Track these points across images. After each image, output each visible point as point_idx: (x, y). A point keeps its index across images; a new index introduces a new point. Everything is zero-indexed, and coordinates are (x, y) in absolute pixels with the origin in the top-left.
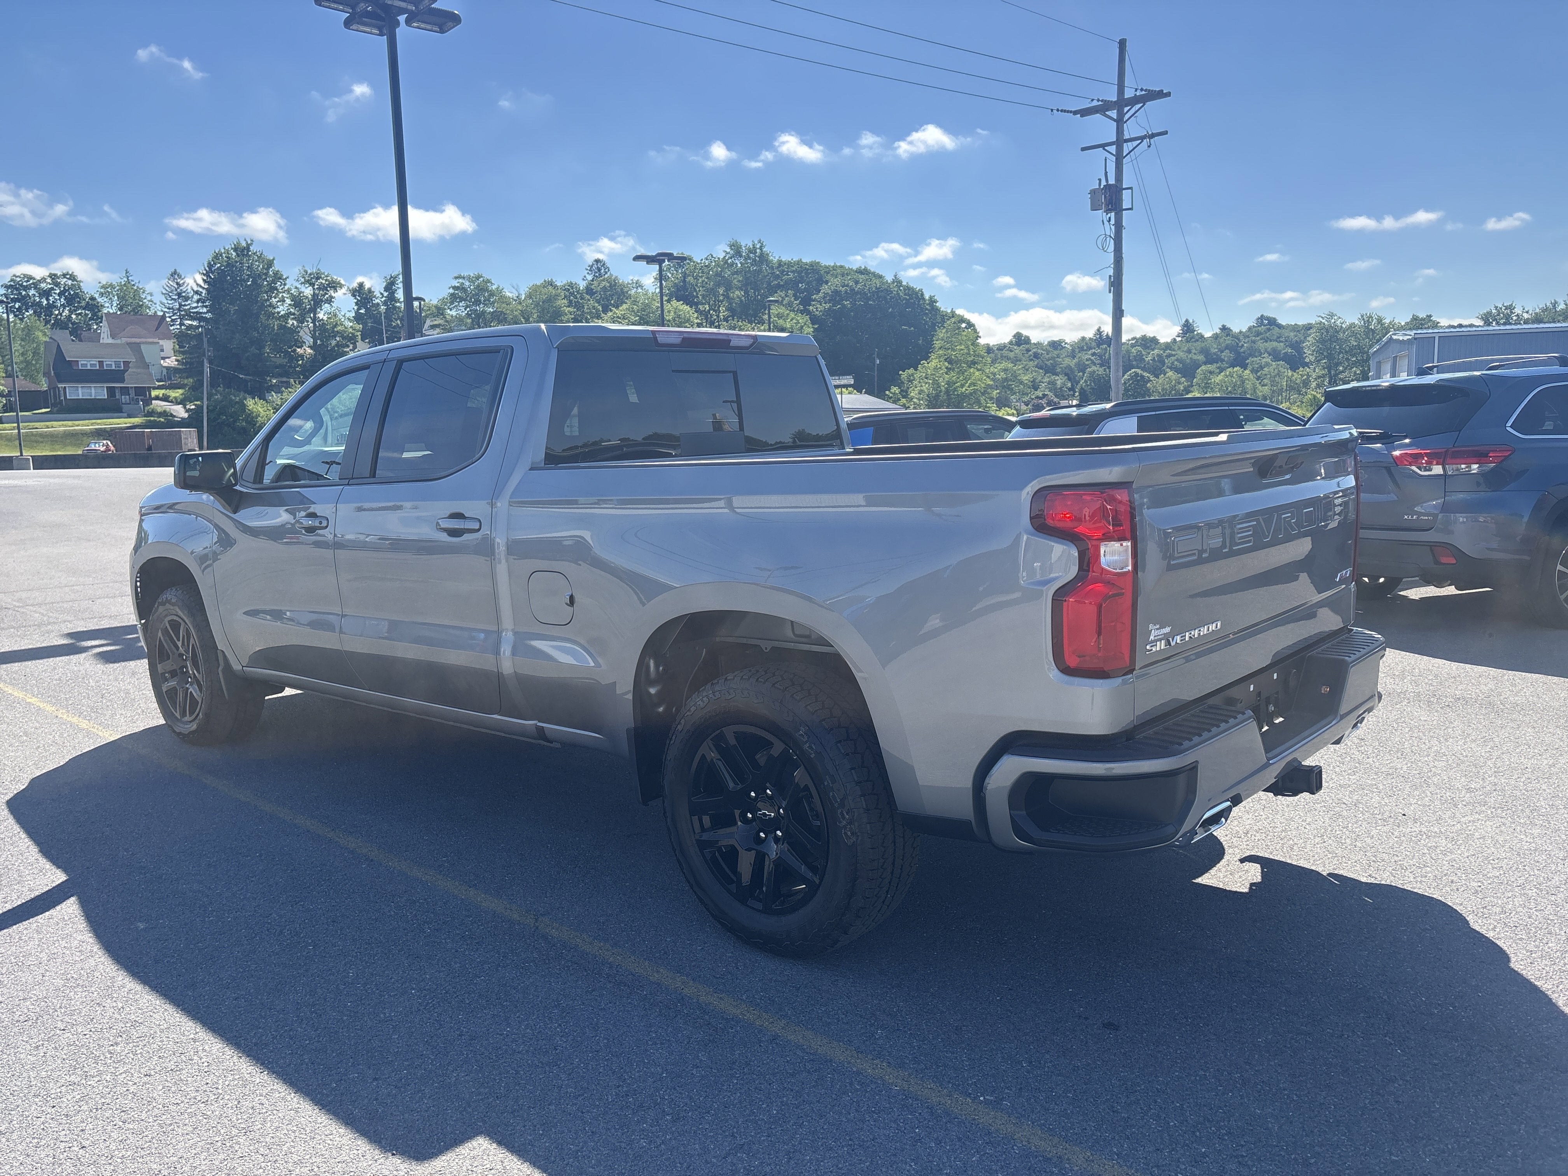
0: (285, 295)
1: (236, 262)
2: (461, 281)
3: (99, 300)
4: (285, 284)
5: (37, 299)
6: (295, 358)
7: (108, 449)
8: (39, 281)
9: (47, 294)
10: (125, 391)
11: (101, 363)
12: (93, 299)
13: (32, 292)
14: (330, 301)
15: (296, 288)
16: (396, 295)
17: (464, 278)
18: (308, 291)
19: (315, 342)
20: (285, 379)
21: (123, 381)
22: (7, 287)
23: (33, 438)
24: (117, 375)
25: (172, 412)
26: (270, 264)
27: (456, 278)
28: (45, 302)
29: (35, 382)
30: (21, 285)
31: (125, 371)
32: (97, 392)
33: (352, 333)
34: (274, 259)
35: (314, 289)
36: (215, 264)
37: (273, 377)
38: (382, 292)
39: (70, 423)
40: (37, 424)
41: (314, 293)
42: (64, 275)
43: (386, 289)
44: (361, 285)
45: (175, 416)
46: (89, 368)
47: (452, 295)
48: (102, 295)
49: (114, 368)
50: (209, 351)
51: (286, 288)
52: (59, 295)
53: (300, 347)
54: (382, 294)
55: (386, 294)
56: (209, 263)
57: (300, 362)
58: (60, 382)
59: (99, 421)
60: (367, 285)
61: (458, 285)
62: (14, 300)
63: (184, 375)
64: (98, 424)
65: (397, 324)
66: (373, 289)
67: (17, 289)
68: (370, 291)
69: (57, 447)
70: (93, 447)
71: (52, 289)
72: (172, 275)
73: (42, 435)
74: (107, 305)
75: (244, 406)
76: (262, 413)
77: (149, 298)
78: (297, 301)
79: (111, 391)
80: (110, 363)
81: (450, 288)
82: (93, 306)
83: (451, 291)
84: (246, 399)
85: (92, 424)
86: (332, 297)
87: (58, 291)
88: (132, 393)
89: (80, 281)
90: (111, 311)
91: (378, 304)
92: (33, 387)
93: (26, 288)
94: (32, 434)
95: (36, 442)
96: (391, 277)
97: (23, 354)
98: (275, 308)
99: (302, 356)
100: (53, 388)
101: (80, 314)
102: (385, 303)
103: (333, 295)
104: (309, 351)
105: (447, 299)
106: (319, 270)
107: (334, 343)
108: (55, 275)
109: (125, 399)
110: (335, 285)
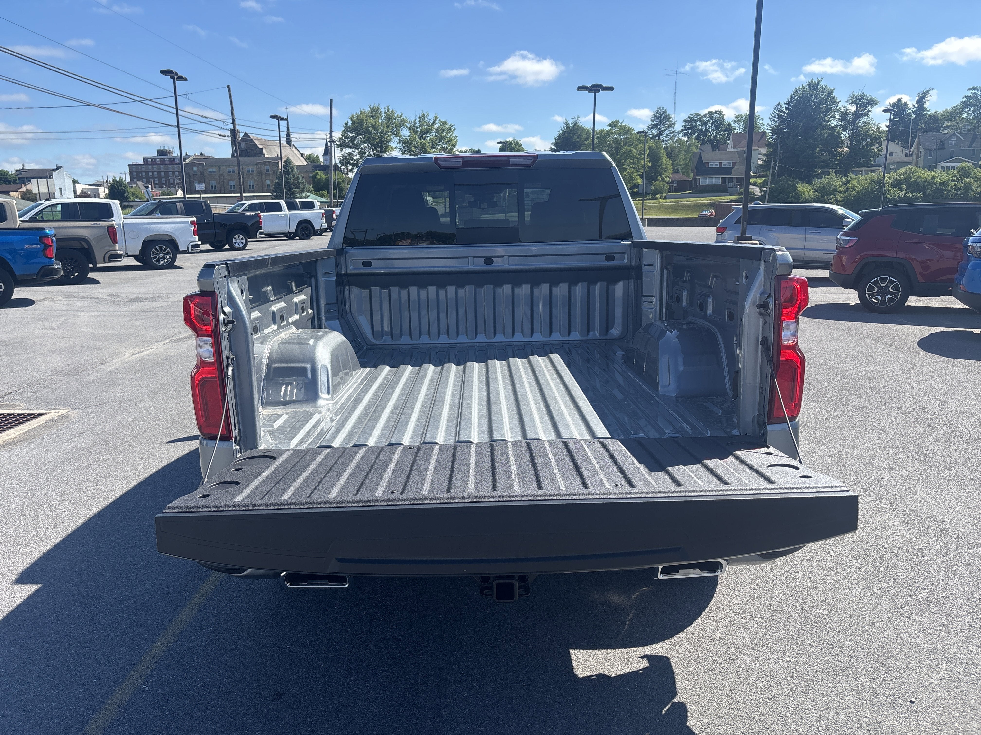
0: (836, 113)
1: (808, 93)
2: (974, 91)
3: (733, 125)
4: (837, 106)
5: (700, 127)
6: (834, 155)
7: (712, 215)
8: (703, 117)
9: (705, 124)
10: (731, 180)
11: (721, 163)
12: (729, 125)
13: (698, 123)
14: (867, 115)
15: (845, 107)
16: (924, 106)
17: (976, 89)
18: (852, 108)
19: (851, 144)
20: (826, 170)
21: (730, 174)
22: (685, 121)
23: (678, 207)
24: (728, 171)
25: (755, 192)
26: (831, 92)
27: (970, 89)
28: (704, 129)
29: (688, 176)
30: (693, 120)
31: (733, 168)
32: (716, 181)
33: (878, 136)
34: (834, 89)
35: (857, 107)
36: (795, 97)
37: (819, 168)
38: (915, 104)
39: (699, 199)
40: (682, 200)
41: (857, 109)
42: (716, 112)
43: (917, 103)
44: (899, 101)
45: (756, 195)
46: (714, 166)
47: (964, 102)
48: (735, 122)
49: (727, 166)
50: (780, 153)
51: (838, 108)
52: (712, 124)
53: (840, 148)
54: (914, 106)
55: (917, 106)
56: (791, 96)
57: (839, 158)
58: (698, 175)
59: (714, 198)
60: (904, 101)
61: (971, 94)
62: (689, 129)
63: (764, 169)
64: (713, 200)
65: (922, 127)
66: (908, 103)
67: (691, 122)
68: (906, 104)
69: (689, 212)
70: (704, 213)
71: (709, 121)
72: (777, 106)
73: (683, 206)
74: (737, 128)
75: (796, 187)
76: (806, 193)
77: (761, 122)
78: (844, 117)
79: (724, 180)
80: (725, 163)
81: (963, 98)
82: (729, 129)
83: (965, 99)
84: (797, 183)
85: (710, 200)
86: (869, 111)
87: (711, 122)
88: (735, 180)
89: (724, 115)
90: (739, 131)
91: (910, 113)
92: (685, 178)
93: (696, 121)
94: (678, 205)
95: (680, 209)
96: (923, 93)
97: (684, 160)
98: (827, 122)
99: (840, 153)
100: (695, 179)
101: (721, 135)
102: (915, 113)
103: (870, 109)
104: (847, 149)
105: (959, 106)
106: (863, 93)
107: (865, 143)
108: (711, 112)
109: (731, 184)
110: (872, 103)
